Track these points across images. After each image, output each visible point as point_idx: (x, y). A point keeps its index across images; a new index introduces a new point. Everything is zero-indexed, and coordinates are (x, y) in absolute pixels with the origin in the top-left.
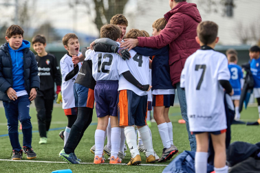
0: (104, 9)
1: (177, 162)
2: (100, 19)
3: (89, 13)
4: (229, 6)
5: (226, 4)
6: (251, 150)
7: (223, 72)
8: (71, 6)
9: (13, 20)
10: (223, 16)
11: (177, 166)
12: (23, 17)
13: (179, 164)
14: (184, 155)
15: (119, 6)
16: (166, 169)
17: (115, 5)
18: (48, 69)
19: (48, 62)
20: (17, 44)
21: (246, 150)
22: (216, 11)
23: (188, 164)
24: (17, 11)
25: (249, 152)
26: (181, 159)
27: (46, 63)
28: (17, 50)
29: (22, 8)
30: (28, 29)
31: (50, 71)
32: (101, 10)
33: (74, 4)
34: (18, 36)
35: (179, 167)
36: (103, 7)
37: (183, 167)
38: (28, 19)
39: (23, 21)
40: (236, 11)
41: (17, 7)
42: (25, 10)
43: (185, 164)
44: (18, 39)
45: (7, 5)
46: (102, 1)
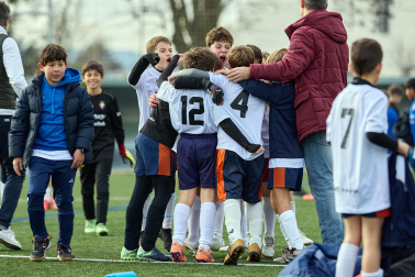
0: (187, 21)
1: (300, 261)
2: (181, 36)
4: (382, 16)
5: (378, 13)
7: (372, 121)
8: (136, 16)
11: (300, 266)
12: (60, 33)
13: (305, 263)
14: (312, 250)
15: (211, 16)
16: (283, 271)
17: (204, 14)
18: (103, 116)
19: (102, 105)
20: (56, 77)
22: (362, 24)
23: (318, 264)
24: (50, 24)
26: (306, 256)
27: (99, 107)
28: (55, 85)
29: (59, 20)
31: (105, 120)
32: (182, 22)
33: (141, 13)
34: (57, 62)
35: (305, 268)
36: (185, 16)
37: (310, 268)
38: (68, 35)
39: (60, 39)
41: (51, 18)
42: (64, 21)
43: (314, 264)
44: (56, 68)
45: (35, 14)
46: (184, 8)
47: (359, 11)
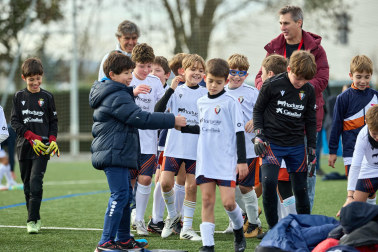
0: (185, 37)
1: (279, 229)
2: (181, 48)
3: (166, 41)
4: (343, 31)
5: (340, 29)
6: (373, 212)
9: (71, 51)
10: (336, 43)
11: (279, 233)
12: (83, 47)
13: (283, 230)
14: (289, 220)
15: (204, 33)
17: (199, 31)
19: (41, 102)
21: (366, 212)
23: (293, 231)
24: (75, 41)
25: (371, 214)
26: (284, 225)
29: (82, 36)
30: (89, 62)
31: (43, 117)
35: (283, 234)
36: (184, 33)
37: (287, 234)
38: (90, 49)
39: (83, 53)
40: (352, 37)
41: (76, 36)
42: (86, 38)
43: (290, 231)
45: (63, 33)
46: (183, 26)
47: (324, 27)
